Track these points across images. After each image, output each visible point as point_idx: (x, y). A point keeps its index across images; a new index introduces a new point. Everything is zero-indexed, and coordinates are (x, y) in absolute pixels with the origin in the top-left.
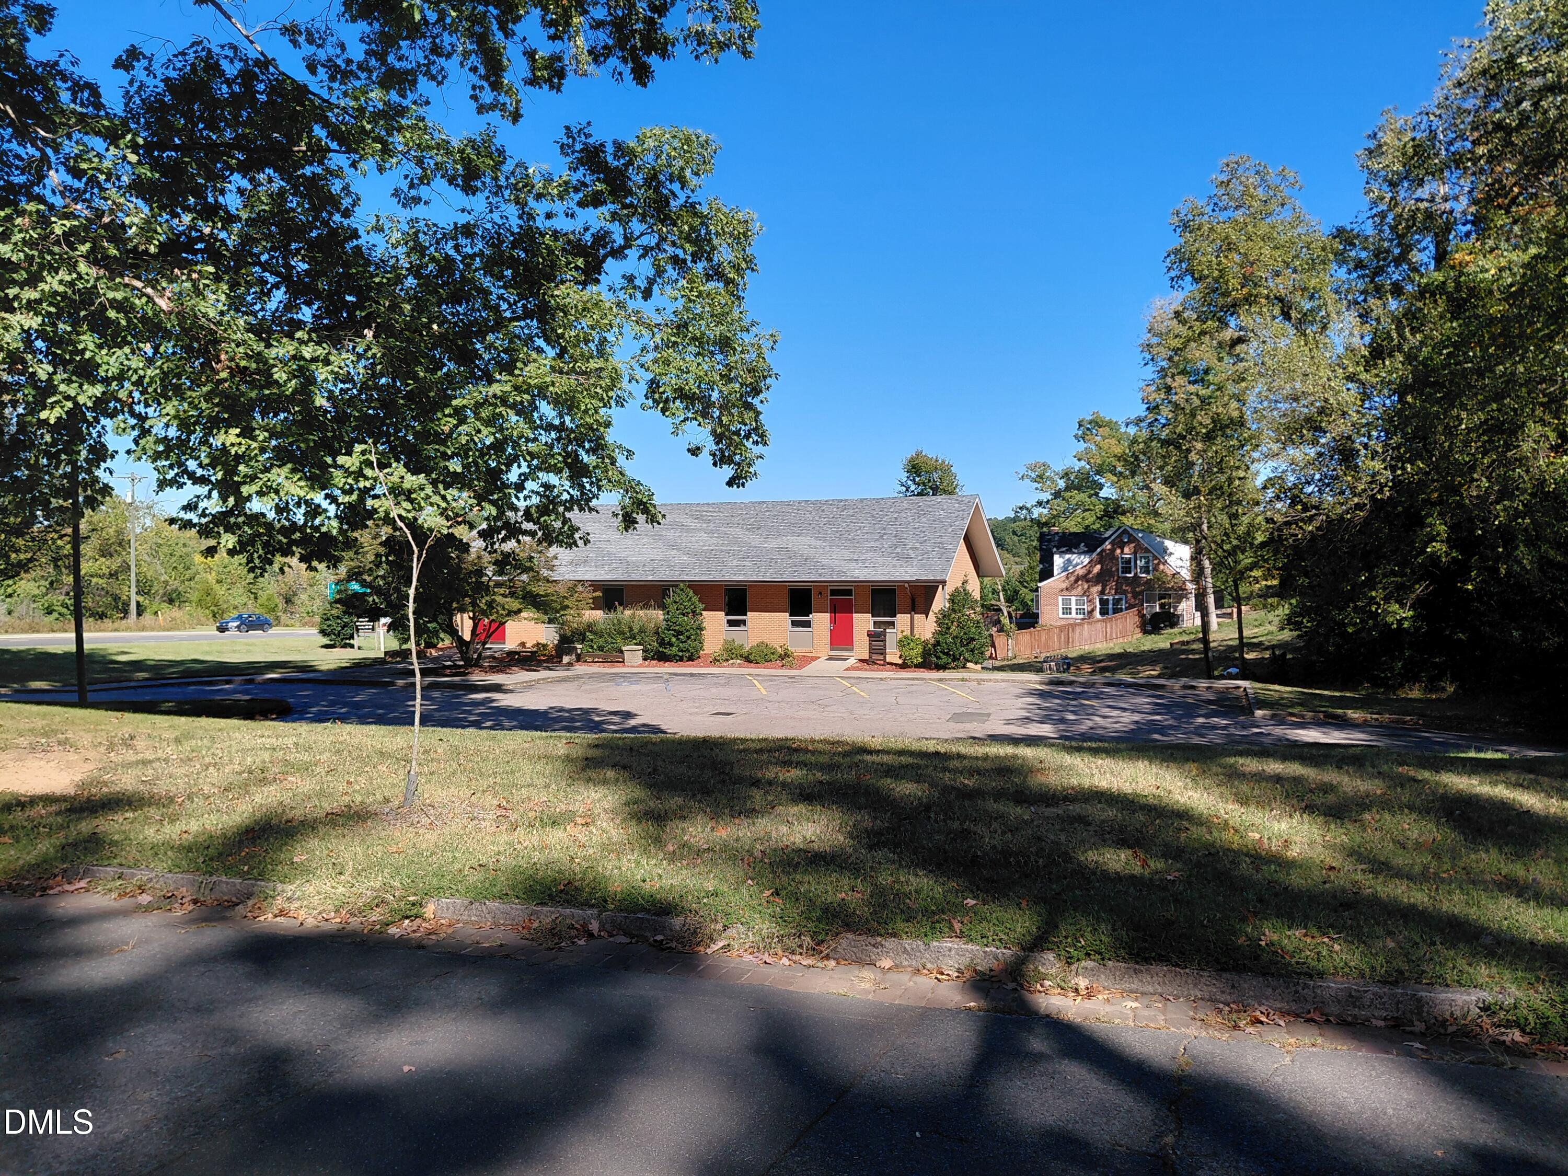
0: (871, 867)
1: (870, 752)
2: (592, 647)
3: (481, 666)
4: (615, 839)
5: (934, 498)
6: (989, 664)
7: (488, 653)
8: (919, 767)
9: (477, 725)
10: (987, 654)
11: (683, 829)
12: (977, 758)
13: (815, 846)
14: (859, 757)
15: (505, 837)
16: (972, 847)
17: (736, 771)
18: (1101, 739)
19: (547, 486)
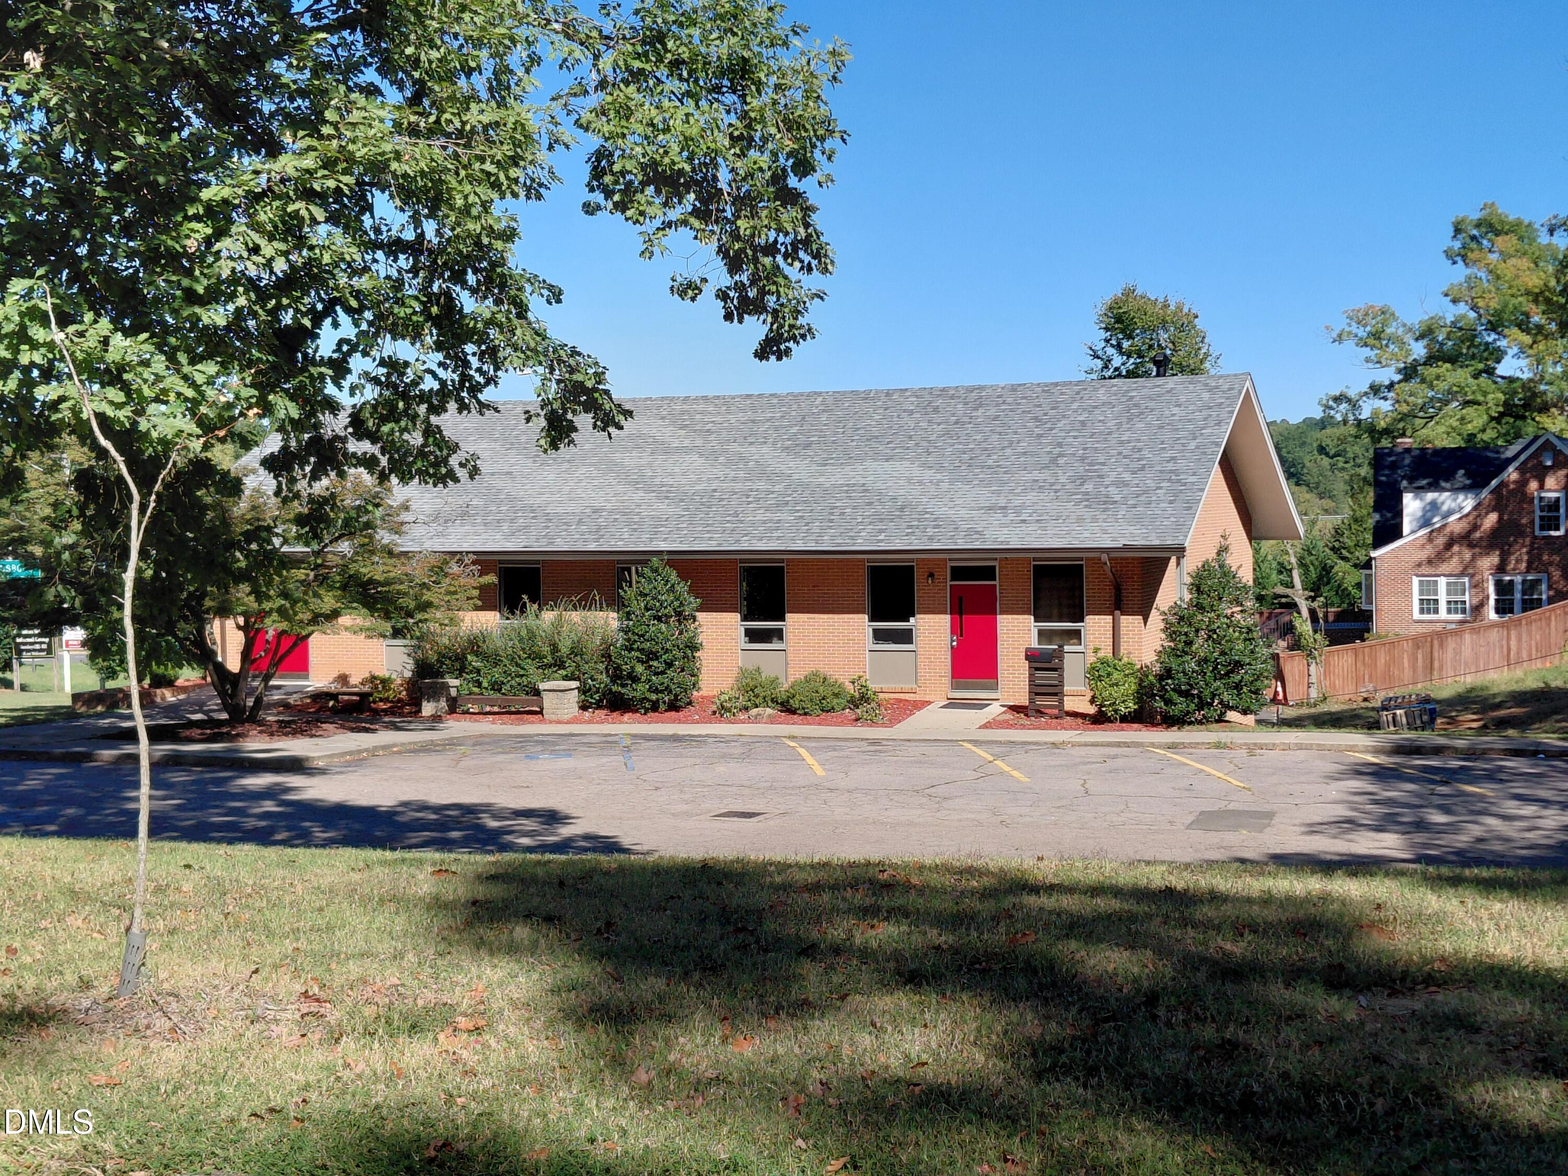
0: (1041, 1115)
1: (1035, 889)
2: (479, 684)
3: (261, 723)
4: (533, 1059)
5: (1160, 381)
6: (1270, 713)
7: (276, 697)
8: (1132, 918)
9: (262, 837)
10: (1268, 694)
11: (667, 1041)
12: (1249, 900)
13: (928, 1073)
14: (1012, 899)
15: (319, 1056)
16: (1240, 1075)
17: (770, 926)
18: (1499, 861)
19: (394, 366)
